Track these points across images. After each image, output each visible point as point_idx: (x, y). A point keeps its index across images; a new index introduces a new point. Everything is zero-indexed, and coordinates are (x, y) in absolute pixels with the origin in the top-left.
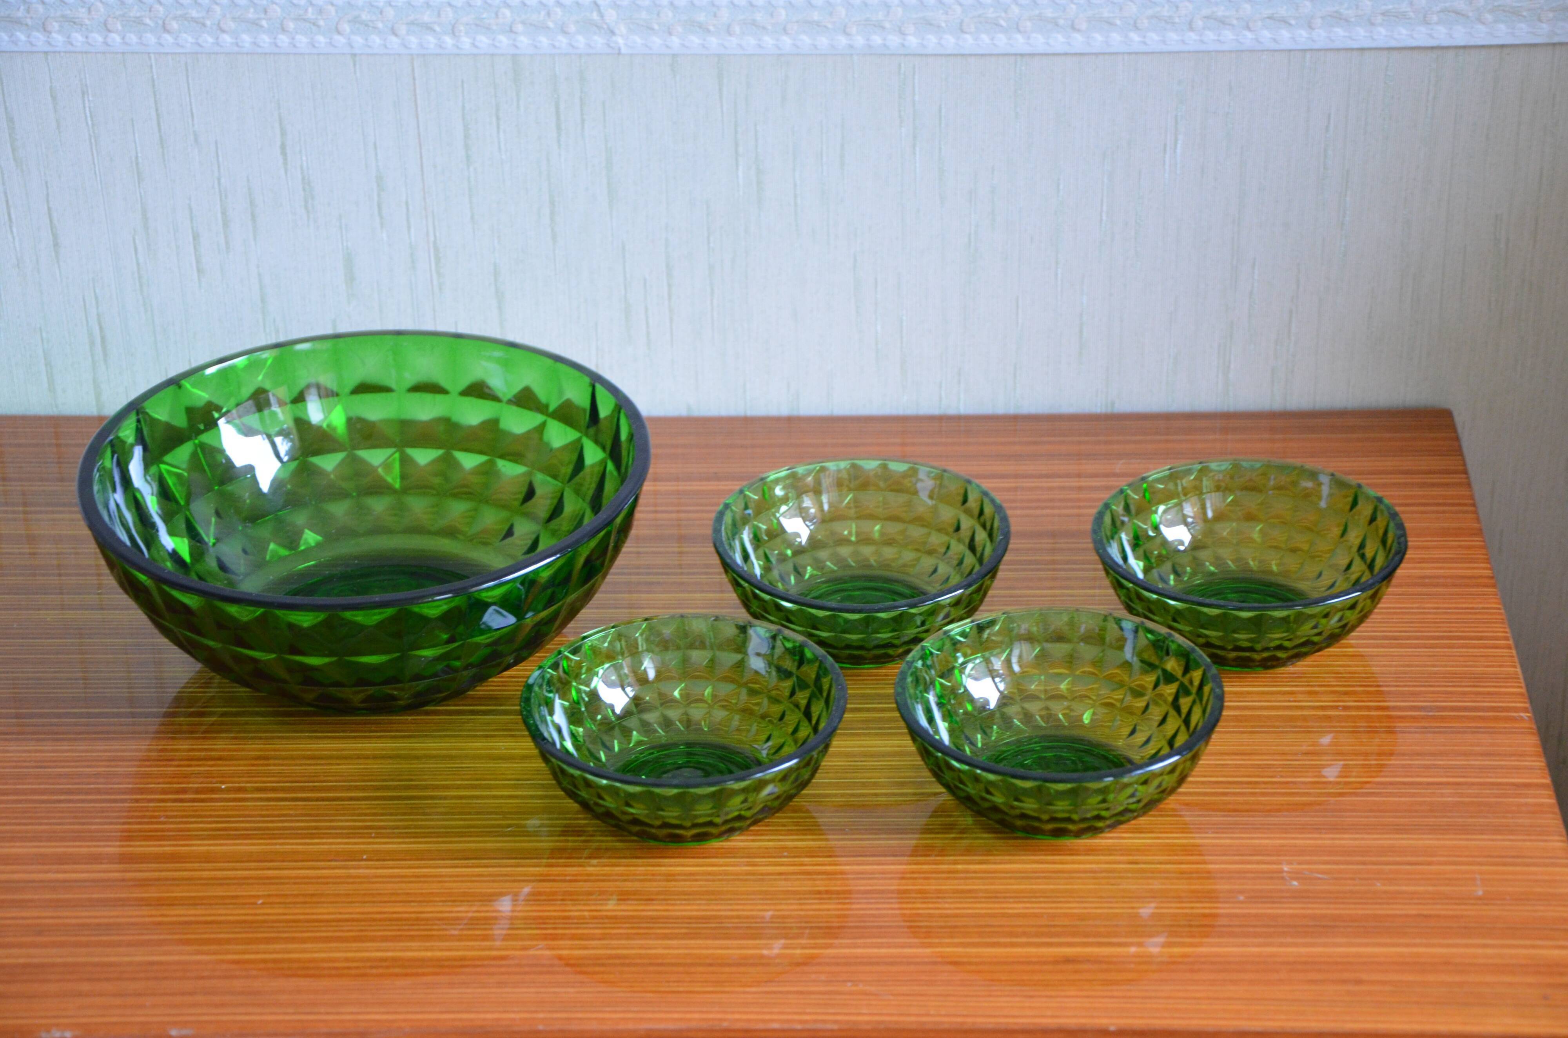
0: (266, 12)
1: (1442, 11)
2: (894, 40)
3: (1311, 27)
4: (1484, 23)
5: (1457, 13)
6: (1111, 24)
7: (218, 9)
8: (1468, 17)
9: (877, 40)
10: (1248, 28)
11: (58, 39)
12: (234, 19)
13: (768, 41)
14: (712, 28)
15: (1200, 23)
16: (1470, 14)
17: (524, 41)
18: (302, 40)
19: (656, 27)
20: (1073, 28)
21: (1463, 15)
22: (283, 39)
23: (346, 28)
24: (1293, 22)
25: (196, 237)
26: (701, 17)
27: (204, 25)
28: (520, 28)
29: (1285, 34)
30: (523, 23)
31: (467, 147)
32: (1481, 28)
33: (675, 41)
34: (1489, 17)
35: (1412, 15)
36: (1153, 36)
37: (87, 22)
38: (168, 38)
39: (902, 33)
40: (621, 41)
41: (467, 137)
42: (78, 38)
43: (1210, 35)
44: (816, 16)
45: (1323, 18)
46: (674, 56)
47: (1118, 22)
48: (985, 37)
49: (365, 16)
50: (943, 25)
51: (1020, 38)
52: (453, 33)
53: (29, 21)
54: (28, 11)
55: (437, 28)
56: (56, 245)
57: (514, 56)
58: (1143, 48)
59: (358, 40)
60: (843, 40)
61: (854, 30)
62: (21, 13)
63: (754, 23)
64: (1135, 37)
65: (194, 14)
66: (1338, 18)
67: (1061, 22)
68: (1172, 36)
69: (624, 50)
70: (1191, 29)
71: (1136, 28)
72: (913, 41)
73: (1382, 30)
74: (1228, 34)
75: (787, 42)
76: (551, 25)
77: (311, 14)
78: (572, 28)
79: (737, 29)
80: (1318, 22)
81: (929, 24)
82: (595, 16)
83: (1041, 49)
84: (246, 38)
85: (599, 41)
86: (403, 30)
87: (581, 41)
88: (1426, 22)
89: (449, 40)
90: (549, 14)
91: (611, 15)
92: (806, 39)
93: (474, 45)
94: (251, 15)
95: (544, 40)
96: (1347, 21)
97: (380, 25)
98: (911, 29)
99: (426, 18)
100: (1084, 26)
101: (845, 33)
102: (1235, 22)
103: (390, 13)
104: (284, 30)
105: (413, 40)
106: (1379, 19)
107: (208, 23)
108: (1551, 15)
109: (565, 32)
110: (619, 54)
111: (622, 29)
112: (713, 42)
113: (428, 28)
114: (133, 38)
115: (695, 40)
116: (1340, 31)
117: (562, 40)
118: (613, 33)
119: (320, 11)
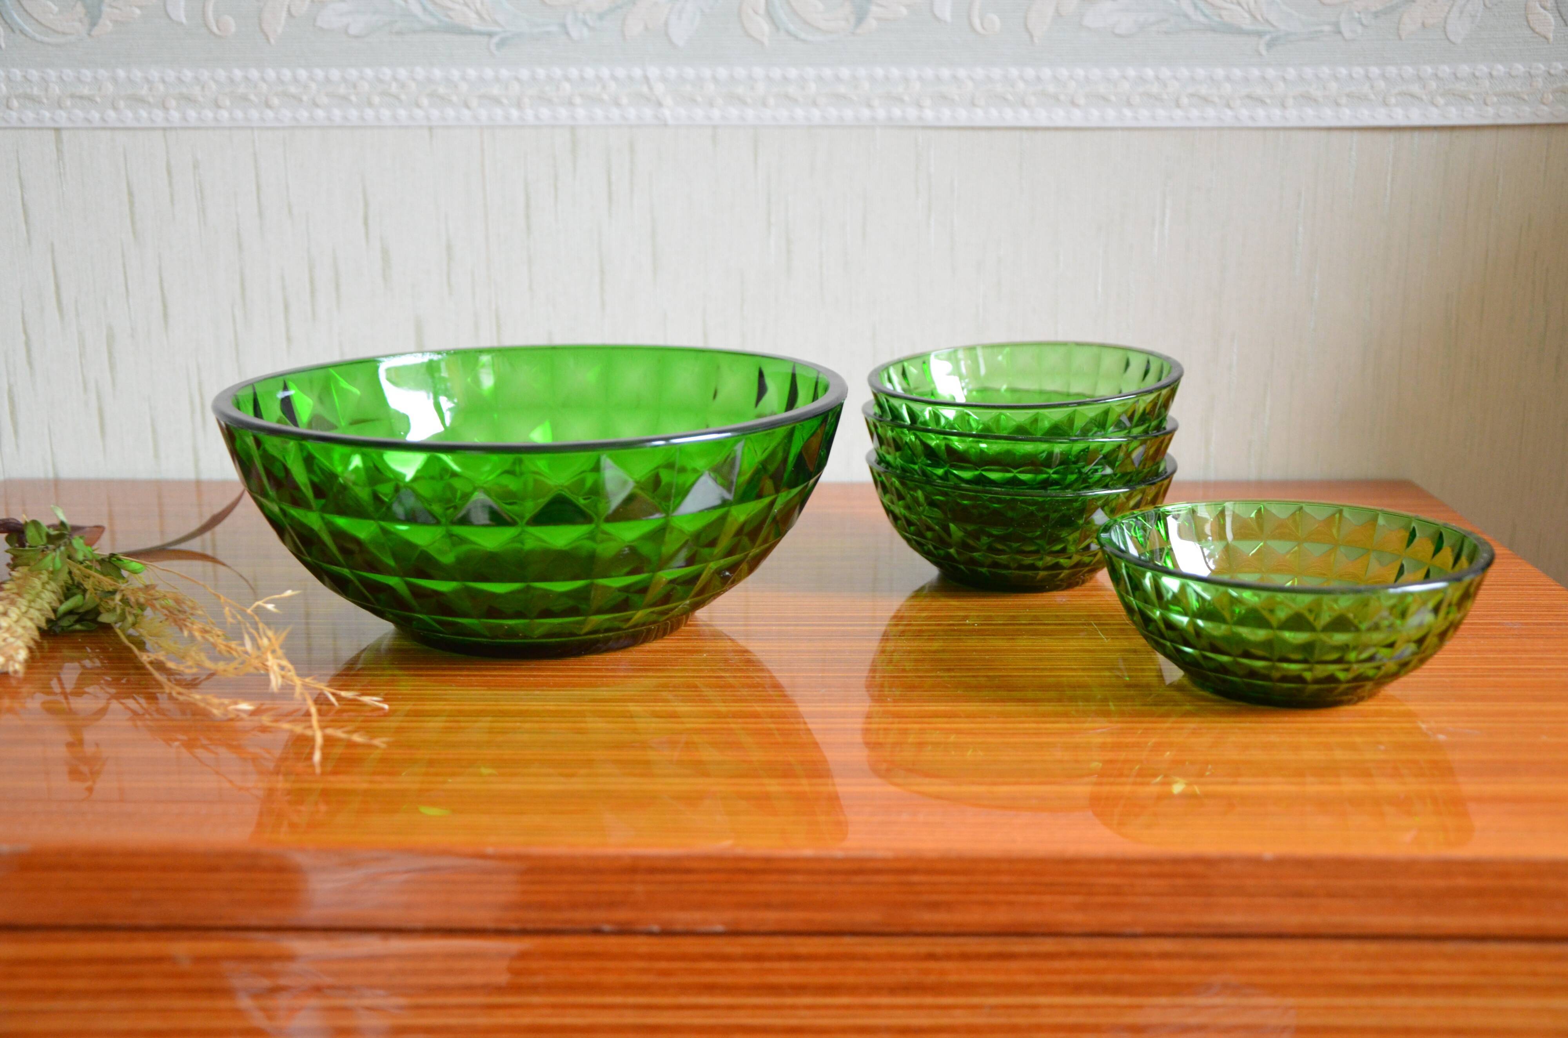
0: (355, 86)
1: (1400, 94)
2: (912, 113)
3: (1284, 106)
4: (1436, 106)
5: (1412, 96)
6: (1105, 99)
7: (313, 86)
8: (1422, 100)
9: (897, 112)
10: (1228, 106)
11: (175, 115)
12: (327, 95)
13: (799, 112)
14: (749, 100)
15: (1185, 101)
16: (1424, 97)
17: (581, 112)
18: (386, 113)
19: (699, 99)
20: (1073, 104)
21: (1418, 98)
22: (369, 113)
23: (425, 101)
24: (1268, 101)
25: (287, 307)
26: (740, 90)
27: (301, 100)
28: (578, 100)
29: (1261, 112)
30: (581, 95)
31: (528, 217)
32: (1434, 110)
33: (716, 113)
34: (1441, 101)
35: (1372, 97)
36: (1144, 113)
37: (201, 99)
38: (270, 114)
39: (920, 106)
40: (667, 112)
41: (528, 206)
42: (192, 114)
43: (1195, 113)
44: (842, 89)
45: (1295, 98)
46: (715, 127)
47: (1113, 98)
48: (994, 112)
49: (441, 90)
50: (957, 98)
51: (1025, 113)
52: (519, 105)
53: (151, 100)
54: (150, 89)
55: (505, 101)
56: (166, 315)
57: (573, 128)
58: (1134, 124)
59: (435, 113)
60: (866, 113)
61: (876, 103)
62: (144, 91)
63: (787, 96)
64: (1128, 113)
65: (293, 90)
66: (1307, 99)
67: (1062, 97)
68: (1161, 112)
69: (670, 122)
70: (1178, 106)
71: (1129, 104)
72: (929, 115)
73: (1347, 111)
74: (1211, 112)
75: (816, 113)
76: (606, 97)
77: (394, 88)
78: (624, 101)
79: (772, 101)
80: (1290, 102)
81: (944, 99)
82: (645, 89)
83: (1044, 123)
84: (337, 113)
85: (648, 113)
86: (474, 103)
87: (632, 112)
88: (1385, 104)
89: (514, 113)
90: (604, 87)
91: (660, 88)
92: (833, 112)
93: (537, 117)
94: (342, 90)
95: (599, 112)
96: (1315, 100)
97: (454, 98)
98: (927, 102)
99: (496, 91)
100: (1082, 101)
101: (869, 106)
102: (1216, 100)
103: (464, 87)
104: (370, 104)
105: (483, 113)
106: (1344, 101)
107: (305, 98)
108: (1495, 99)
109: (617, 104)
110: (666, 125)
111: (668, 101)
112: (750, 113)
113: (496, 101)
114: (239, 114)
115: (734, 112)
116: (1310, 111)
117: (615, 112)
118: (660, 104)
119: (403, 86)
